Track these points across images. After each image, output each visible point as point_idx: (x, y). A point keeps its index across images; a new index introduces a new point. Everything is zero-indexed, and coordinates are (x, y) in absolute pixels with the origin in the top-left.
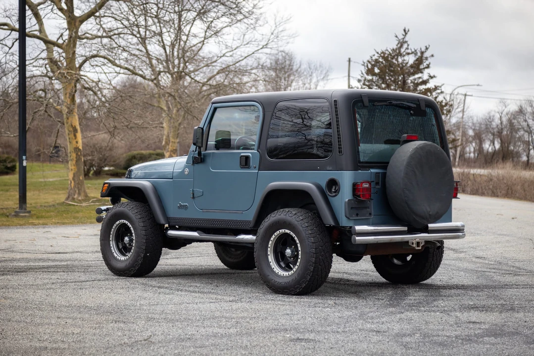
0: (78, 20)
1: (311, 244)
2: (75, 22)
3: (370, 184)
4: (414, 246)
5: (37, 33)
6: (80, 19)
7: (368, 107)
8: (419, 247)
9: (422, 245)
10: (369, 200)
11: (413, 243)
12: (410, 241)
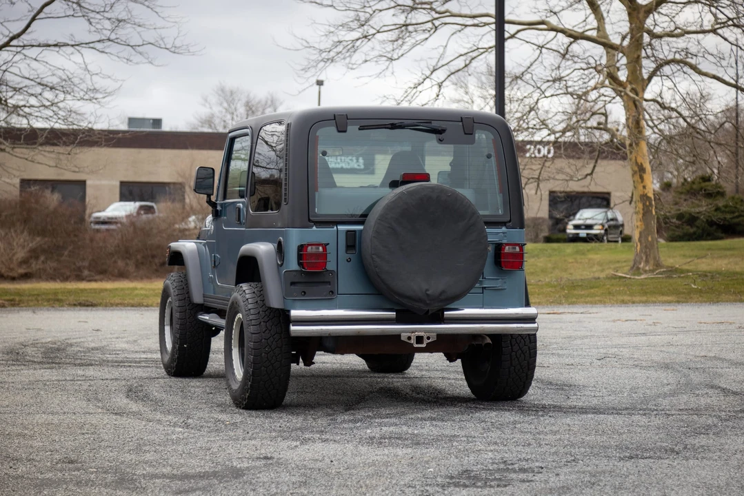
0: (643, 9)
1: (250, 335)
2: (639, 13)
3: (325, 249)
4: (412, 341)
5: (594, 34)
6: (646, 8)
7: (345, 131)
8: (422, 343)
9: (429, 341)
10: (332, 272)
11: (409, 338)
12: (402, 334)
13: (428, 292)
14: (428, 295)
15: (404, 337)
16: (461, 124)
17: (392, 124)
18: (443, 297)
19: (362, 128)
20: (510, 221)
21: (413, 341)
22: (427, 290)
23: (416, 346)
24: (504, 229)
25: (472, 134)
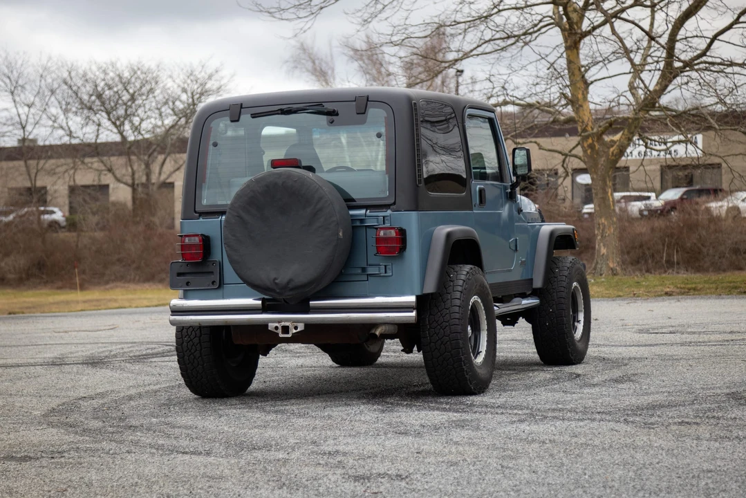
4: (278, 331)
7: (238, 121)
8: (288, 333)
9: (294, 331)
10: (214, 262)
11: (276, 328)
12: (270, 324)
13: (277, 281)
14: (276, 284)
15: (271, 326)
16: (354, 103)
17: (281, 110)
18: (291, 286)
19: (254, 116)
20: (394, 203)
21: (280, 331)
22: (275, 279)
23: (281, 335)
24: (389, 212)
25: (364, 113)
